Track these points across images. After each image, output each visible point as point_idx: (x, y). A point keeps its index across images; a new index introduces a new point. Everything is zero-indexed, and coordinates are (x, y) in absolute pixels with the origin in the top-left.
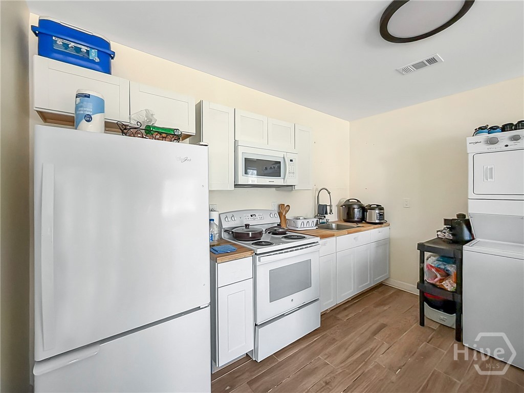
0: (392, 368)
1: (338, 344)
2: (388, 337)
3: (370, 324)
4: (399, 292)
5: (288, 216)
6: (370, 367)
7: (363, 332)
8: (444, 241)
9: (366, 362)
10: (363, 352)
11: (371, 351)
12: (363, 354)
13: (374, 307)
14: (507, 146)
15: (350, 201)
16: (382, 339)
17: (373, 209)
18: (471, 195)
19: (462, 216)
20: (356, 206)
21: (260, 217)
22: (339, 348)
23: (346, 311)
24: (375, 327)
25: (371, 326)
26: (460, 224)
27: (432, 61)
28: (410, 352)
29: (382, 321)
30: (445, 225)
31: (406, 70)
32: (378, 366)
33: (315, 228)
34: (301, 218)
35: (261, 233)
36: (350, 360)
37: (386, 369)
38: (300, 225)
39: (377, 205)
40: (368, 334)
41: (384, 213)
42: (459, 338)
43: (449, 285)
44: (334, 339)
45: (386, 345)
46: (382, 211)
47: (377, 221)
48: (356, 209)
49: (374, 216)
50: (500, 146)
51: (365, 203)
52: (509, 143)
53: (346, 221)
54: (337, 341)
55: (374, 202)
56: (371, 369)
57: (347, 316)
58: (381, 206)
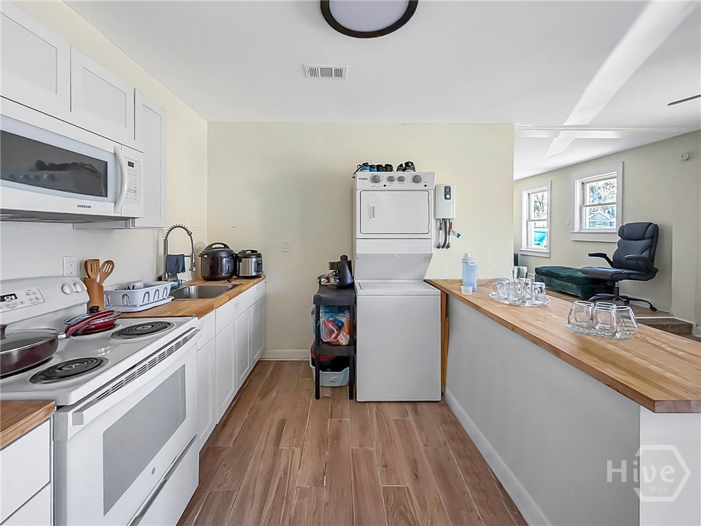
0: (317, 482)
1: (237, 497)
2: (294, 437)
3: (268, 430)
4: (279, 365)
5: (108, 285)
6: (295, 501)
7: (263, 449)
8: (329, 288)
9: (287, 497)
10: (276, 485)
11: (285, 474)
12: (278, 488)
13: (262, 400)
14: (385, 186)
15: (213, 247)
16: (290, 445)
17: (248, 257)
18: (359, 235)
19: (344, 258)
20: (223, 255)
21: (33, 297)
22: (242, 504)
23: (226, 428)
24: (273, 431)
25: (268, 433)
26: (344, 267)
27: (339, 73)
28: (322, 443)
29: (278, 416)
30: (331, 269)
31: (313, 72)
32: (303, 493)
33: (170, 300)
34: (137, 285)
35: (53, 342)
36: (265, 513)
37: (313, 489)
38: (140, 300)
39: (252, 251)
40: (270, 449)
41: (261, 261)
42: (352, 395)
43: (343, 339)
44: (228, 492)
45: (298, 450)
46: (259, 259)
47: (254, 274)
48: (224, 259)
49: (250, 266)
50: (380, 185)
51: (236, 249)
52: (387, 183)
53: (207, 279)
54: (233, 492)
55: (248, 247)
56: (297, 504)
57: (231, 436)
58: (256, 252)
